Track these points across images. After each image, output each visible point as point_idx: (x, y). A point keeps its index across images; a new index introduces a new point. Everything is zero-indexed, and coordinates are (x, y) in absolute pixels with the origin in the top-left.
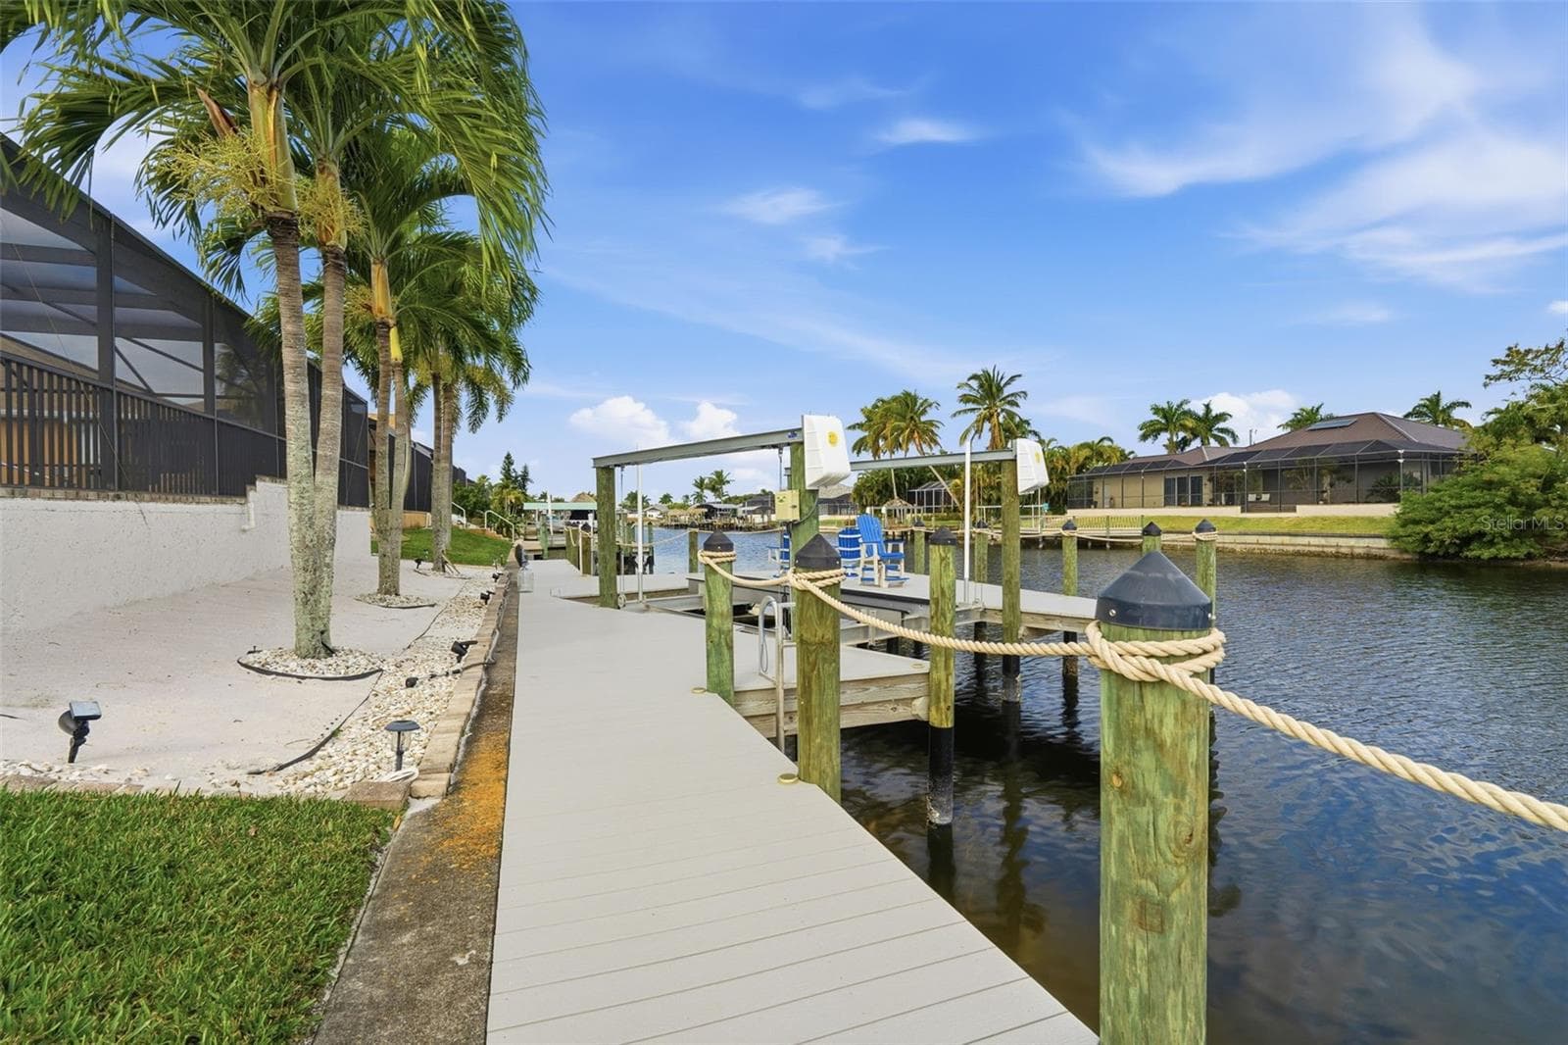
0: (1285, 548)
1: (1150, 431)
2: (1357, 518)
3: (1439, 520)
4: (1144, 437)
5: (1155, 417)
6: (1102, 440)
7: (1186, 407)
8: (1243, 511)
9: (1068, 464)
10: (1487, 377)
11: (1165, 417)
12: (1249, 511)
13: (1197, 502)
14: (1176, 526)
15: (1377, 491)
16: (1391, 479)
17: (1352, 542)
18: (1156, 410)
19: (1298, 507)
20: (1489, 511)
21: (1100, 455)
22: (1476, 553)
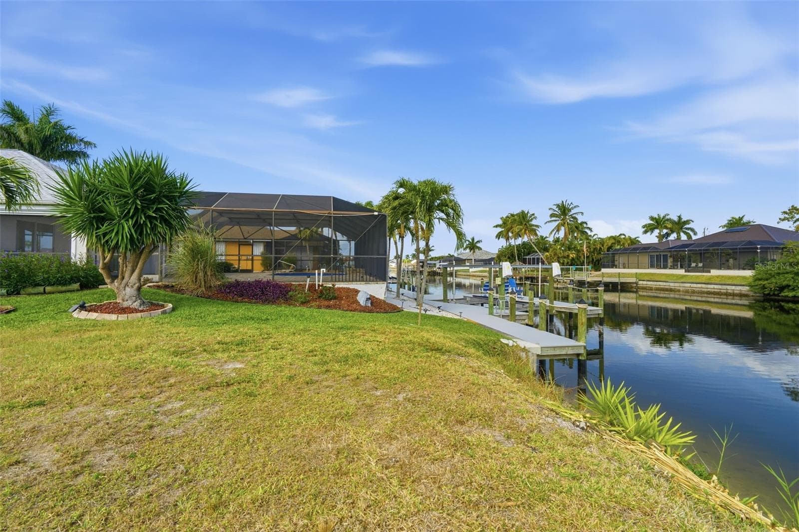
0: (703, 290)
1: (648, 229)
2: (738, 277)
3: (770, 279)
4: (645, 232)
5: (652, 222)
6: (621, 235)
7: (668, 217)
8: (686, 272)
9: (603, 246)
10: (780, 219)
11: (657, 222)
12: (688, 272)
13: (665, 267)
14: (653, 278)
15: (748, 264)
16: (754, 259)
17: (733, 287)
18: (652, 218)
19: (711, 271)
20: (792, 276)
21: (619, 242)
22: (786, 294)
